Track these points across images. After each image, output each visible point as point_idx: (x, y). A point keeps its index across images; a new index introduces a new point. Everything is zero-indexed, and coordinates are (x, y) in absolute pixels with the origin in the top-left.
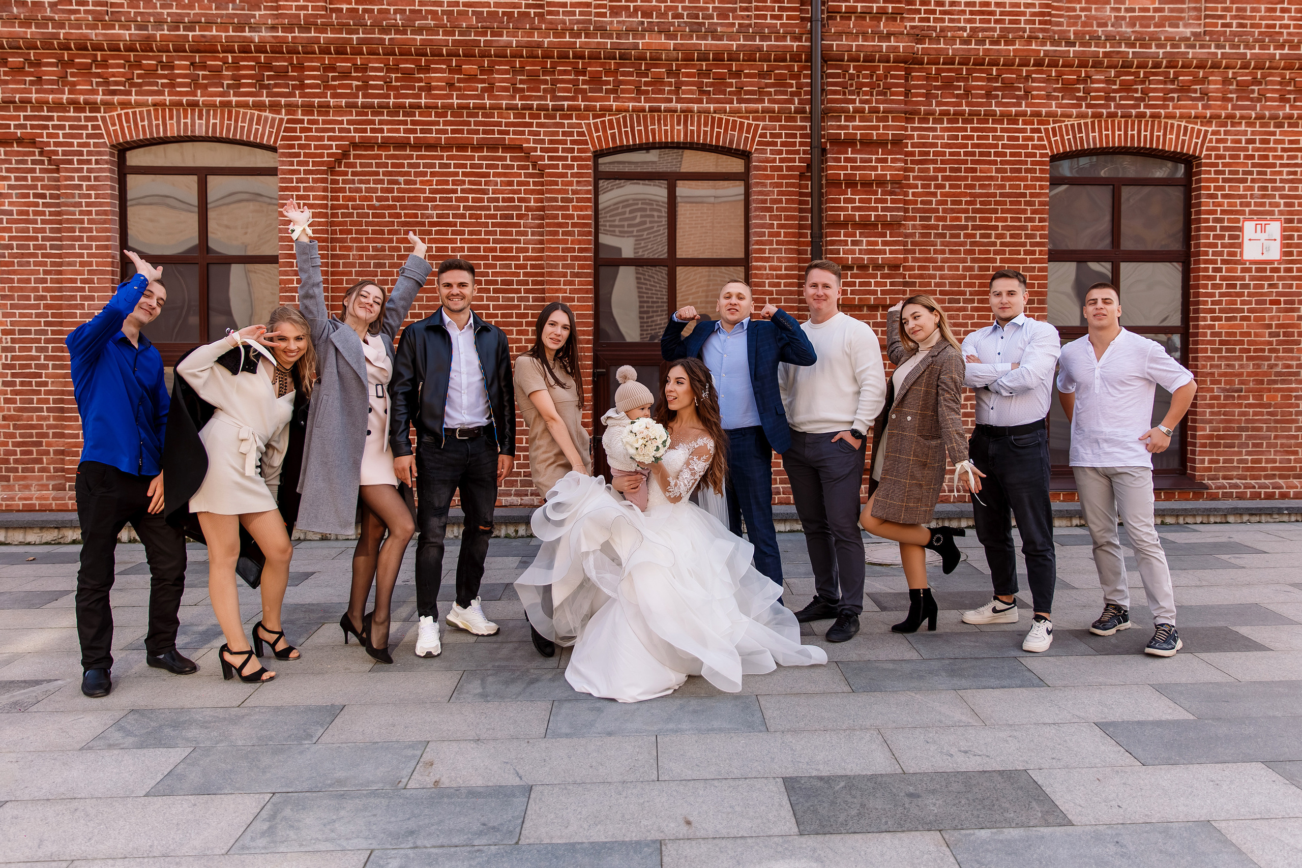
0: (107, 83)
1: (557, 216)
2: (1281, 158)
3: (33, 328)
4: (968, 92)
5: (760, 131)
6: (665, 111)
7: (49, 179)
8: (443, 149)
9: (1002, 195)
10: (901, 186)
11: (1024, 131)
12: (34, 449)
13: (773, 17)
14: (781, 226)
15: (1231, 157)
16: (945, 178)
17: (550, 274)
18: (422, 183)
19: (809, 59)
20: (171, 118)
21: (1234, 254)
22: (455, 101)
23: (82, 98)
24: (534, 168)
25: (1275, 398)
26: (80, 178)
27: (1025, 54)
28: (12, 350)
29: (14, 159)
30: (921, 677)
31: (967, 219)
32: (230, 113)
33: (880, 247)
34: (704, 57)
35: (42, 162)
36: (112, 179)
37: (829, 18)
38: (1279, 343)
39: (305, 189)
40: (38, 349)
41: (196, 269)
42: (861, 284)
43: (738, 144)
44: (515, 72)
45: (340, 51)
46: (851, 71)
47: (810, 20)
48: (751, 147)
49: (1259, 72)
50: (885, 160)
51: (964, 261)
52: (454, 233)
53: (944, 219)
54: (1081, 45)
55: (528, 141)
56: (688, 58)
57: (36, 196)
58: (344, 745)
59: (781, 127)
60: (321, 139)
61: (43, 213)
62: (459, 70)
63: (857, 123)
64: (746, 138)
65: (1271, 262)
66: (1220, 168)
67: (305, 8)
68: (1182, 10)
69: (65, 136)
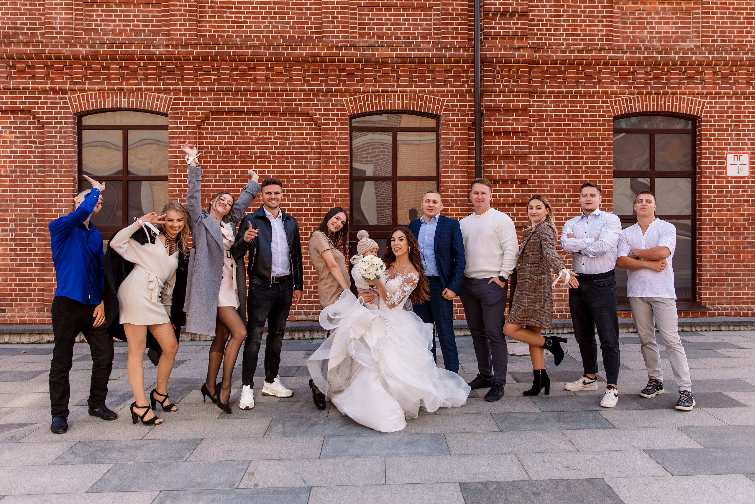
0: (72, 78)
1: (328, 153)
2: (748, 117)
3: (27, 218)
4: (565, 80)
5: (445, 103)
6: (390, 92)
7: (38, 133)
8: (263, 114)
9: (585, 139)
10: (527, 135)
11: (598, 102)
12: (27, 288)
13: (452, 38)
14: (457, 158)
15: (719, 117)
16: (552, 130)
17: (324, 186)
18: (251, 134)
19: (473, 62)
20: (108, 98)
21: (722, 173)
22: (270, 87)
23: (57, 87)
24: (315, 125)
25: (747, 257)
26: (56, 132)
27: (598, 58)
28: (15, 230)
29: (18, 121)
30: (540, 423)
31: (565, 153)
32: (142, 94)
33: (515, 170)
34: (413, 61)
35: (35, 123)
36: (74, 133)
37: (485, 38)
38: (749, 225)
39: (184, 138)
40: (30, 230)
41: (121, 183)
42: (504, 191)
43: (433, 110)
44: (305, 70)
45: (205, 59)
46: (498, 69)
47: (474, 40)
48: (440, 112)
49: (734, 68)
50: (518, 120)
51: (564, 177)
52: (269, 162)
53: (552, 153)
54: (631, 53)
55: (312, 110)
56: (404, 62)
57: (31, 142)
58: (202, 463)
59: (458, 101)
61: (35, 152)
62: (272, 69)
63: (501, 98)
64: (438, 107)
65: (744, 177)
66: (713, 123)
67: (185, 35)
68: (688, 33)
69: (48, 108)
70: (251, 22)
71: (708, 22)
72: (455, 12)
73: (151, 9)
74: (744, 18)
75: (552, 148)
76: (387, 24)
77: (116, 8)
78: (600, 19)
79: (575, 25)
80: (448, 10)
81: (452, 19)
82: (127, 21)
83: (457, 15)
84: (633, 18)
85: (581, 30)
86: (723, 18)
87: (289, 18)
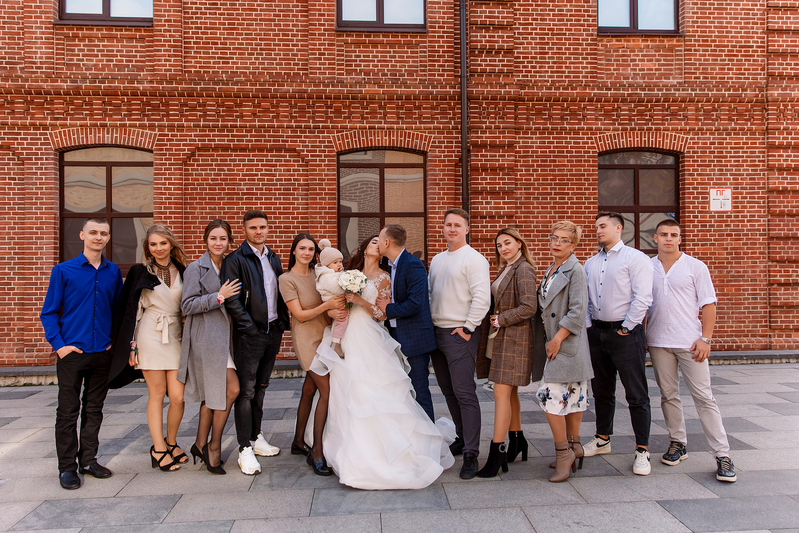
0: (53, 114)
1: (316, 189)
2: (730, 152)
3: (6, 256)
4: (550, 116)
5: (432, 140)
6: (378, 129)
7: (18, 169)
8: (250, 151)
9: (571, 175)
10: (513, 171)
11: (583, 138)
12: (6, 328)
13: (439, 75)
14: (445, 194)
15: (702, 152)
16: (538, 166)
17: (312, 222)
18: (237, 170)
19: (460, 99)
20: (91, 134)
21: (705, 208)
22: (257, 124)
23: (38, 122)
24: (303, 161)
25: (731, 290)
26: (36, 169)
27: (583, 95)
31: (551, 189)
32: (125, 130)
33: (502, 205)
34: (400, 98)
35: (14, 159)
36: (55, 169)
37: (471, 75)
38: (733, 258)
39: (169, 174)
40: (10, 269)
42: (491, 227)
43: (420, 147)
44: (292, 107)
45: (190, 95)
46: (484, 105)
47: (460, 76)
48: (427, 149)
49: (716, 104)
50: (504, 156)
51: (550, 213)
52: (256, 199)
53: (538, 189)
54: (615, 90)
55: (299, 146)
56: (391, 99)
57: (10, 179)
59: (444, 138)
60: (179, 145)
61: (14, 189)
62: (259, 106)
63: (488, 135)
64: (425, 144)
65: (727, 212)
66: (695, 159)
67: (170, 70)
68: (671, 70)
69: (28, 144)
70: (237, 58)
71: (690, 60)
72: (441, 49)
73: (134, 44)
74: (726, 55)
75: (538, 184)
76: (374, 61)
77: (99, 43)
78: (584, 56)
79: (560, 63)
80: (434, 47)
81: (439, 56)
82: (110, 56)
83: (443, 52)
84: (617, 56)
85: (566, 67)
86: (705, 55)
87: (275, 55)
